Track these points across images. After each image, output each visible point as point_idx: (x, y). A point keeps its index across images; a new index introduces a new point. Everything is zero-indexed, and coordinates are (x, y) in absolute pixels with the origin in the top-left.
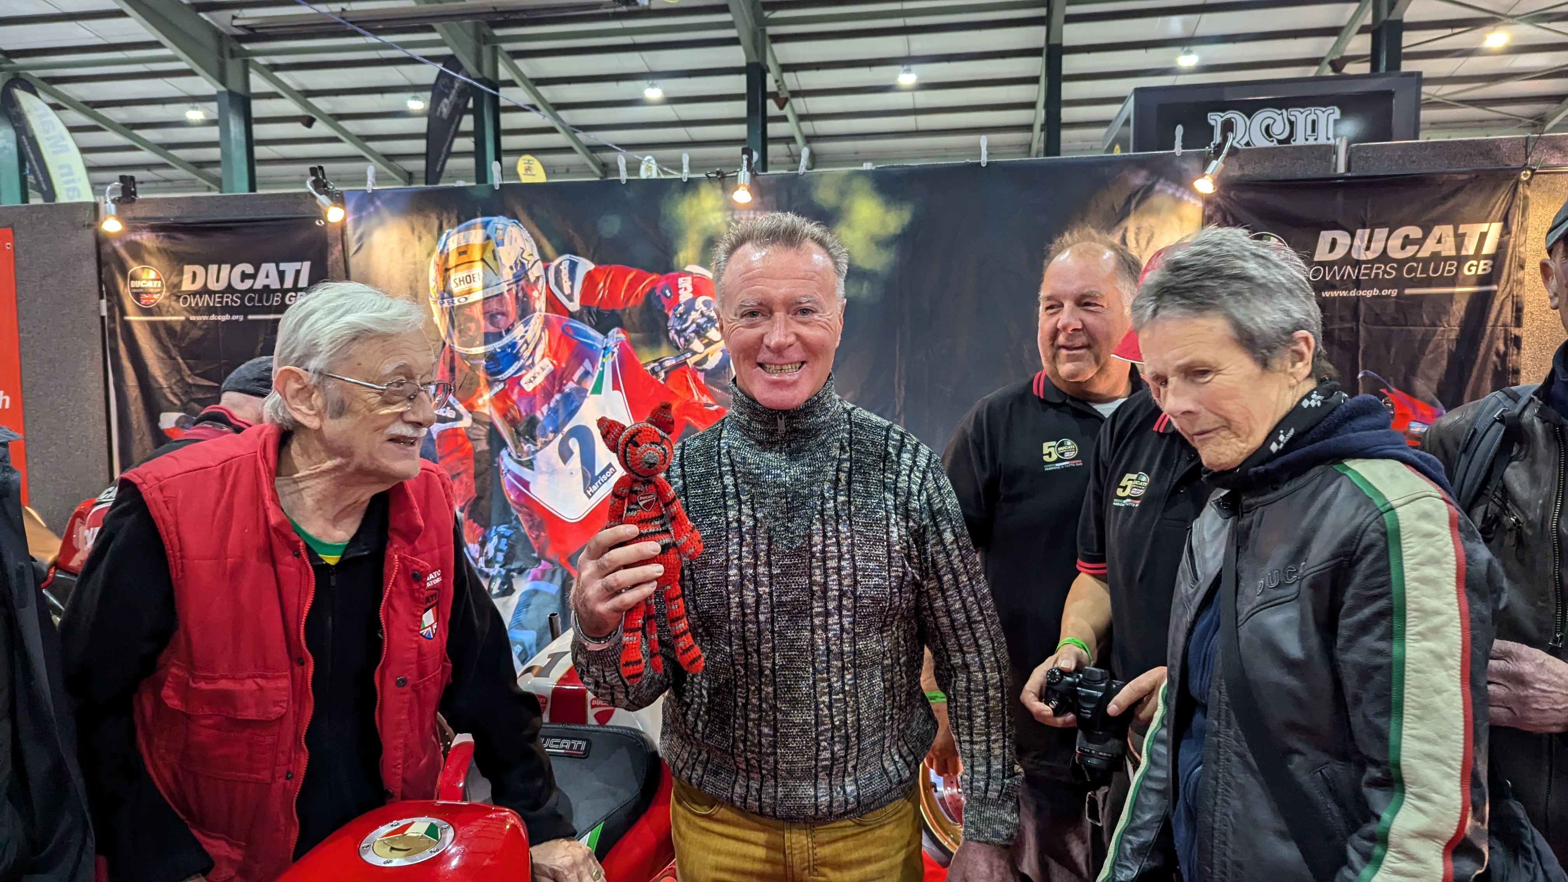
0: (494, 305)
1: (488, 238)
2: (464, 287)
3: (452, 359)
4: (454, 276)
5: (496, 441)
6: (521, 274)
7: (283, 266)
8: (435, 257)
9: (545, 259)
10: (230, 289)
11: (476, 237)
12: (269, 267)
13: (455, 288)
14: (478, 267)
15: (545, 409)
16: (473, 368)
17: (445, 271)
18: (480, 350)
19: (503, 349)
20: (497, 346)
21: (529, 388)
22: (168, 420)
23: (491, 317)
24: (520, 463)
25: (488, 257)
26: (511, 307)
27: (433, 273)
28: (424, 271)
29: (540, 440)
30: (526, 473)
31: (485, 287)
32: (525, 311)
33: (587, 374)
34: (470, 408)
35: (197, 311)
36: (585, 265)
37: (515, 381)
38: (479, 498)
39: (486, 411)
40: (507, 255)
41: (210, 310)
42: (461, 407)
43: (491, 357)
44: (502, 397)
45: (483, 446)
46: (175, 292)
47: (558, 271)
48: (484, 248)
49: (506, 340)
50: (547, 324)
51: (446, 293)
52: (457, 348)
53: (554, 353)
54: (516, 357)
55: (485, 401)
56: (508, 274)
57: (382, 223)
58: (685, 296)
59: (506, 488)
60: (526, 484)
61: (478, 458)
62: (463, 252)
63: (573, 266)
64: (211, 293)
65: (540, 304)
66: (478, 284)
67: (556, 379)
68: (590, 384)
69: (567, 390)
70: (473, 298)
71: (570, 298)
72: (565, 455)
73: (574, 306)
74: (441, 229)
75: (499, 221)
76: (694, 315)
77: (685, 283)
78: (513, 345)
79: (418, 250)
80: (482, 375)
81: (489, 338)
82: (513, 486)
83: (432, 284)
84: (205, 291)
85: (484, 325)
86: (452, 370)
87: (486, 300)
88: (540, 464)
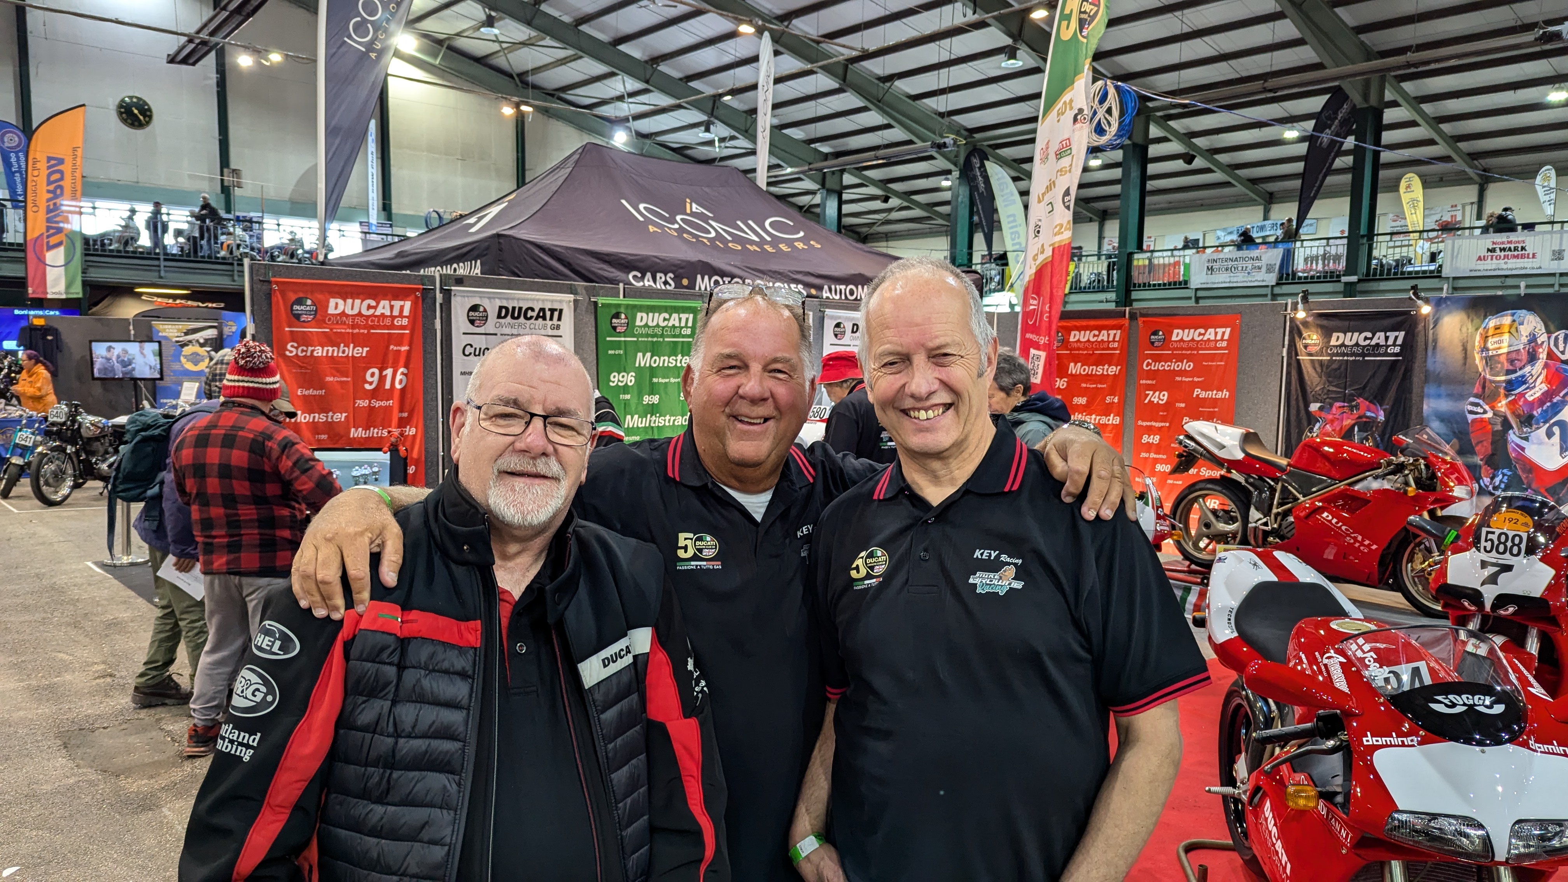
0: (1514, 356)
1: (1514, 321)
2: (1496, 346)
3: (1484, 383)
4: (1491, 340)
5: (1507, 425)
6: (1533, 339)
7: (1391, 334)
8: (1480, 330)
9: (1549, 332)
10: (1357, 344)
11: (1506, 320)
12: (1382, 334)
13: (1491, 346)
14: (1506, 337)
15: (1539, 410)
16: (1497, 388)
17: (1485, 338)
18: (1503, 378)
19: (1517, 378)
20: (1513, 376)
21: (1530, 399)
22: (1314, 407)
23: (1511, 362)
24: (1522, 438)
25: (1513, 330)
26: (1524, 356)
27: (1478, 339)
28: (1473, 337)
29: (1534, 426)
30: (1523, 443)
31: (1510, 346)
32: (1532, 358)
34: (1493, 408)
35: (1337, 355)
37: (1522, 395)
38: (1493, 455)
39: (1503, 410)
40: (1525, 331)
41: (1343, 355)
42: (1487, 407)
43: (1509, 383)
44: (1513, 403)
45: (1499, 427)
46: (1327, 345)
47: (1556, 339)
48: (1511, 326)
49: (1519, 373)
50: (1546, 366)
51: (1485, 349)
52: (1488, 376)
53: (1548, 380)
54: (1524, 383)
55: (1502, 405)
56: (1524, 340)
57: (1450, 312)
59: (1510, 450)
60: (1523, 449)
61: (1494, 433)
62: (1497, 328)
64: (1346, 346)
65: (1543, 356)
66: (1505, 344)
67: (1549, 395)
69: (1555, 400)
70: (1500, 352)
71: (1563, 353)
72: (1550, 435)
73: (1565, 357)
74: (1486, 317)
75: (1523, 312)
78: (1523, 376)
79: (1470, 327)
80: (1502, 391)
81: (1508, 372)
83: (1476, 344)
84: (1343, 345)
85: (1507, 366)
86: (1485, 388)
87: (1509, 353)
88: (1533, 439)
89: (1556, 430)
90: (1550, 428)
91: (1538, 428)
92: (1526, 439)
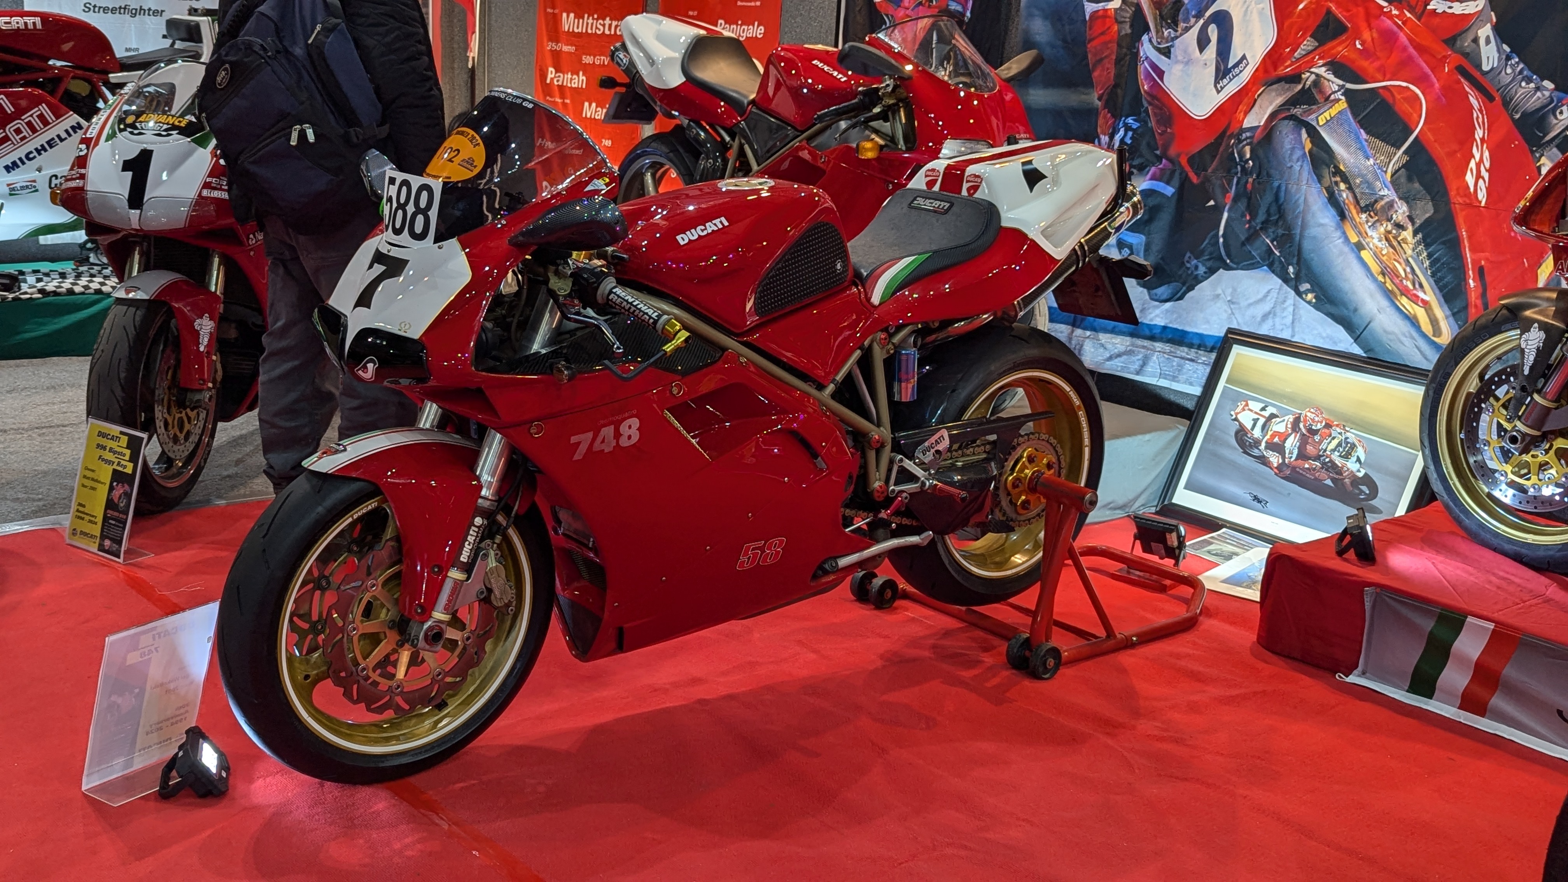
30: (1162, 62)
61: (1121, 41)
72: (1203, 43)
82: (1148, 75)
88: (1176, 52)
89: (1213, 32)
90: (1203, 30)
91: (1187, 29)
92: (1166, 53)
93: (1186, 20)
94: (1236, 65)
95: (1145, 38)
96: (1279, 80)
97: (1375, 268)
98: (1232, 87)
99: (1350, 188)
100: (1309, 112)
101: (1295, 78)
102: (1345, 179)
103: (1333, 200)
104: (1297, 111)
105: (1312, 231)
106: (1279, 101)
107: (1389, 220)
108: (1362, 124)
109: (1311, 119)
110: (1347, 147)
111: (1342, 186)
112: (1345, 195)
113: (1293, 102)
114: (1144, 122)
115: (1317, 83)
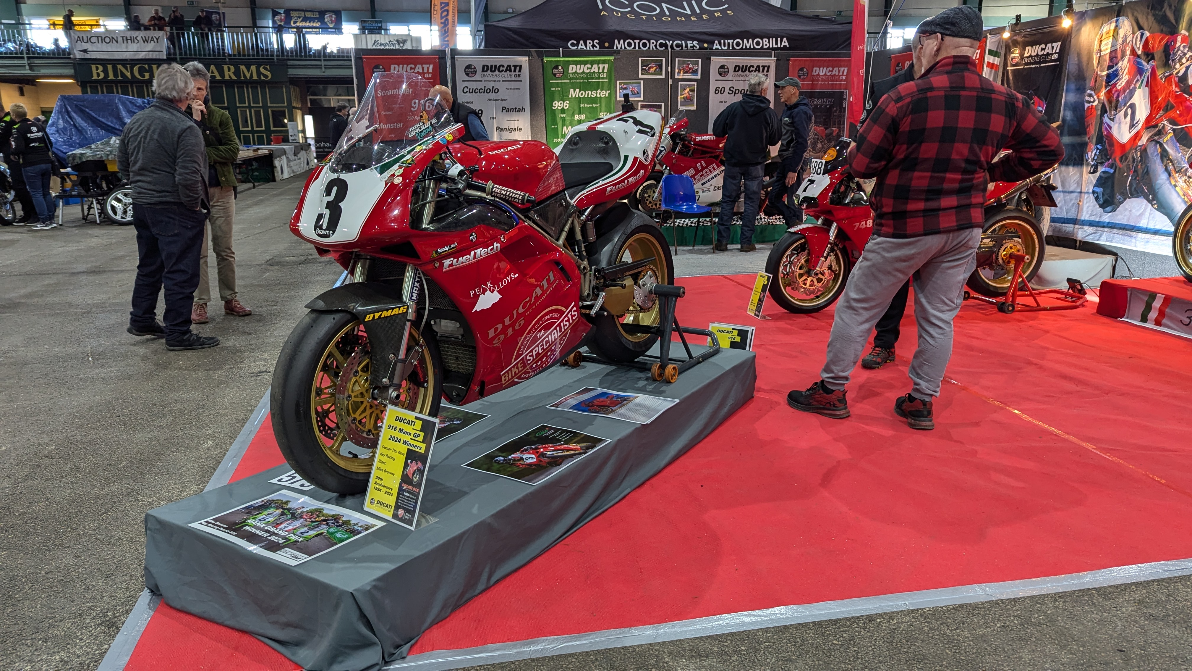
0: (1113, 54)
1: (1116, 26)
2: (1105, 47)
3: (1096, 77)
4: (1103, 43)
5: (1104, 110)
6: (1125, 40)
7: (1054, 44)
8: (1098, 36)
9: (1134, 33)
10: (1037, 55)
12: (1049, 45)
13: (1102, 49)
14: (1111, 39)
16: (1102, 81)
17: (1100, 42)
18: (1105, 73)
19: (1113, 72)
20: (1111, 71)
21: (1119, 87)
23: (1111, 59)
24: (1110, 119)
25: (1115, 34)
26: (1119, 54)
27: (1096, 43)
28: (1094, 42)
31: (1112, 47)
32: (1123, 56)
33: (1138, 80)
34: (1098, 97)
35: (1027, 64)
36: (1147, 34)
37: (1115, 85)
39: (1102, 98)
40: (1121, 32)
41: (1030, 64)
42: (1095, 97)
43: (1109, 76)
44: (1109, 93)
45: (1100, 112)
48: (1115, 30)
49: (1114, 69)
51: (1099, 50)
52: (1098, 72)
53: (1129, 73)
54: (1117, 75)
55: (1103, 94)
56: (1120, 41)
57: (1087, 24)
58: (1178, 44)
59: (1104, 129)
60: (1110, 128)
61: (1097, 117)
62: (1107, 33)
63: (1142, 35)
64: (1032, 57)
65: (1128, 53)
66: (1109, 46)
67: (1129, 83)
68: (1138, 85)
69: (1131, 88)
70: (1107, 52)
71: (1139, 49)
72: (1126, 115)
73: (1139, 52)
74: (1102, 24)
75: (1121, 19)
76: (1180, 52)
77: (1179, 38)
78: (1117, 70)
80: (1104, 83)
82: (1106, 129)
83: (1095, 47)
84: (1030, 56)
85: (1109, 63)
86: (1096, 81)
87: (1111, 52)
88: (1116, 119)
89: (1129, 111)
90: (1126, 110)
91: (1120, 111)
92: (1113, 120)
93: (1121, 107)
94: (1137, 123)
95: (1106, 115)
96: (1150, 127)
97: (1181, 193)
98: (1134, 131)
99: (1173, 165)
100: (1160, 138)
101: (1156, 126)
102: (1171, 162)
103: (1166, 169)
104: (1156, 138)
105: (1159, 182)
106: (1150, 134)
107: (1186, 175)
108: (1178, 141)
109: (1161, 141)
110: (1172, 149)
111: (1170, 164)
112: (1171, 167)
113: (1155, 135)
114: (1103, 146)
115: (1163, 127)
